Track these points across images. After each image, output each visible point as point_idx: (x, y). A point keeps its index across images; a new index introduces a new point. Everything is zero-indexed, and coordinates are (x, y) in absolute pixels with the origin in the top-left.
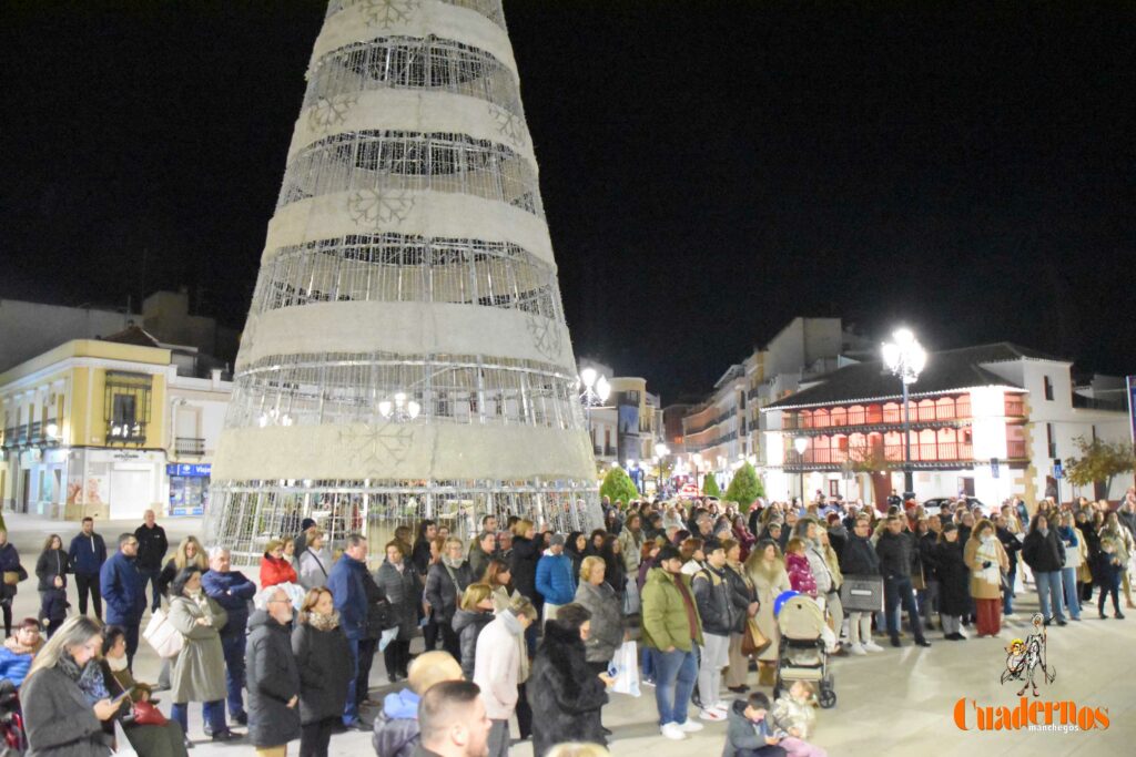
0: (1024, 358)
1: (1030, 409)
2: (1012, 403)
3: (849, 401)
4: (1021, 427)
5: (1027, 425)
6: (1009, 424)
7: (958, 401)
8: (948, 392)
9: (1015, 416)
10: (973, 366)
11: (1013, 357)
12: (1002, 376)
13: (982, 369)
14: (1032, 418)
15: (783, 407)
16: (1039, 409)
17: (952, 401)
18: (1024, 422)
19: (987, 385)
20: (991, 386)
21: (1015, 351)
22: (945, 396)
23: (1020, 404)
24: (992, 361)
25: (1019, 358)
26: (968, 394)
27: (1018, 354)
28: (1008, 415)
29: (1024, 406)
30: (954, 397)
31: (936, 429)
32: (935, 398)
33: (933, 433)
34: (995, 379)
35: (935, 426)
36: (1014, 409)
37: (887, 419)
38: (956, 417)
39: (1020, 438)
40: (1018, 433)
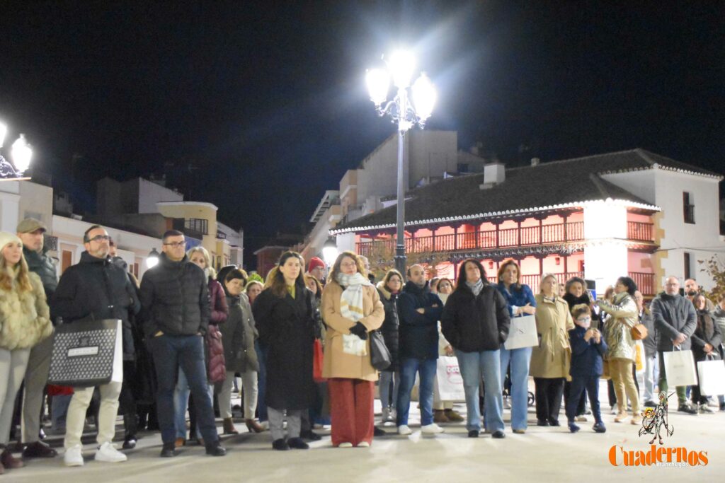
0: (656, 166)
1: (662, 233)
2: (638, 224)
3: (436, 220)
4: (649, 256)
5: (658, 254)
6: (631, 250)
7: (569, 219)
8: (555, 207)
9: (640, 240)
10: (592, 177)
11: (644, 165)
12: (626, 188)
13: (602, 181)
14: (664, 244)
15: (356, 229)
16: (672, 231)
17: (561, 220)
18: (652, 249)
19: (604, 199)
20: (609, 200)
22: (554, 212)
23: (649, 225)
24: (617, 172)
25: (649, 166)
26: (581, 211)
27: (650, 162)
28: (629, 239)
29: (654, 228)
30: (564, 214)
31: (541, 257)
32: (540, 216)
33: (538, 260)
34: (617, 192)
35: (540, 252)
36: (642, 233)
37: (484, 244)
38: (566, 240)
39: (648, 270)
40: (646, 263)
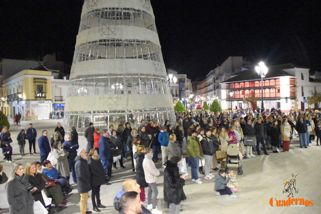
0: (295, 68)
1: (297, 83)
2: (292, 81)
3: (245, 81)
4: (294, 88)
5: (296, 87)
6: (290, 87)
7: (276, 80)
8: (273, 78)
9: (292, 85)
10: (280, 70)
12: (289, 73)
13: (283, 71)
14: (297, 85)
15: (226, 83)
16: (299, 82)
17: (274, 81)
18: (295, 86)
19: (285, 76)
20: (286, 76)
21: (293, 66)
22: (273, 79)
23: (294, 81)
24: (286, 69)
25: (294, 68)
26: (279, 78)
28: (290, 84)
29: (295, 82)
30: (275, 79)
31: (270, 89)
32: (269, 80)
33: (269, 90)
34: (287, 74)
35: (270, 87)
36: (292, 83)
37: (256, 86)
38: (276, 85)
39: (294, 91)
40: (293, 89)
